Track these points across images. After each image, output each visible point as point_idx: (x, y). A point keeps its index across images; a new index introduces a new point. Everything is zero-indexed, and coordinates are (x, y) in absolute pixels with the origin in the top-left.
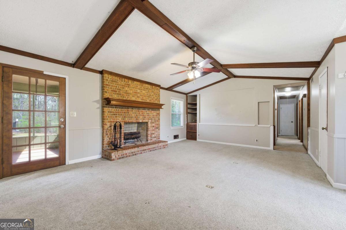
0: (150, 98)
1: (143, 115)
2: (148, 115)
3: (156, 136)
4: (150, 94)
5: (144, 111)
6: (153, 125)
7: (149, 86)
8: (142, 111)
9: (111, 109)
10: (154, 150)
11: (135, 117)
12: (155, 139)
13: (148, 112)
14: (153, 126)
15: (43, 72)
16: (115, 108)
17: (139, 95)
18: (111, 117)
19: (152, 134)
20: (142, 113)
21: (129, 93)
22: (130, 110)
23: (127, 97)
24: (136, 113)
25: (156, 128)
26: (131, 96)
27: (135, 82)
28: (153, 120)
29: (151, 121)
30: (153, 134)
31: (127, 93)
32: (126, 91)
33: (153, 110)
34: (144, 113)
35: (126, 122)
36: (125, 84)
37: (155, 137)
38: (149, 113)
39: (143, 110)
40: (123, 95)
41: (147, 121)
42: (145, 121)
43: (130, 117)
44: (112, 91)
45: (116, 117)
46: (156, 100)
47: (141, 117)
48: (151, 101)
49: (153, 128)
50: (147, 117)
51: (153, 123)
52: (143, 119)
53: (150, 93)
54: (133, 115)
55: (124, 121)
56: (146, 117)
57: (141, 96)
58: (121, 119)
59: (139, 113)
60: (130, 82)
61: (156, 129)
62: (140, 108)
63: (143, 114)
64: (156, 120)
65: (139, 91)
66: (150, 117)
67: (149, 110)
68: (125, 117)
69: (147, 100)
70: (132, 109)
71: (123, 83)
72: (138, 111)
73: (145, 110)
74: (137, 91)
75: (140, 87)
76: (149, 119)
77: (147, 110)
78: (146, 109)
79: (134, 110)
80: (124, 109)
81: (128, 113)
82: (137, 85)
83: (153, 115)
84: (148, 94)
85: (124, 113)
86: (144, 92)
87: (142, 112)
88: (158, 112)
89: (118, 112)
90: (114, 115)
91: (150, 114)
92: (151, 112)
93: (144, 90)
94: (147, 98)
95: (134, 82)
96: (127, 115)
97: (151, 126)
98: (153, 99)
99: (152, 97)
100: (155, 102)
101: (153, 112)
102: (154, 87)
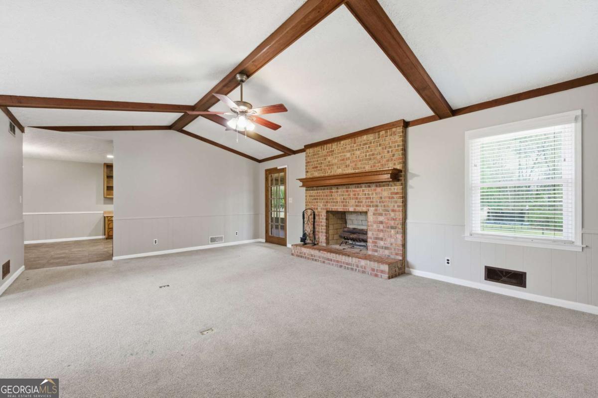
0: (371, 162)
1: (357, 198)
2: (367, 198)
3: (389, 245)
4: (371, 153)
5: (358, 189)
6: (381, 218)
7: (371, 137)
8: (354, 191)
9: (311, 192)
10: (348, 268)
11: (342, 202)
12: (387, 252)
13: (367, 190)
14: (381, 222)
15: (277, 168)
16: (317, 190)
17: (348, 162)
18: (312, 202)
19: (377, 238)
20: (355, 195)
21: (333, 165)
22: (333, 191)
23: (329, 171)
24: (343, 195)
25: (388, 227)
26: (335, 167)
27: (342, 142)
28: (380, 209)
29: (376, 210)
30: (382, 239)
31: (330, 165)
32: (329, 162)
33: (380, 186)
34: (358, 194)
35: (328, 210)
36: (327, 152)
37: (386, 248)
38: (370, 193)
39: (356, 187)
40: (324, 170)
41: (364, 209)
42: (361, 211)
43: (334, 202)
44: (313, 168)
45: (317, 202)
46: (388, 161)
47: (353, 202)
48: (374, 166)
49: (381, 227)
50: (364, 201)
51: (381, 214)
52: (357, 206)
53: (371, 151)
54: (339, 199)
55: (326, 209)
56: (361, 202)
57: (353, 161)
58: (323, 205)
59: (349, 195)
60: (334, 146)
61: (389, 230)
62: (350, 186)
63: (357, 196)
64: (390, 209)
65: (348, 155)
66: (372, 202)
67: (369, 187)
68: (327, 202)
69: (364, 168)
70: (337, 189)
71: (325, 152)
72: (347, 191)
73: (361, 187)
74: (345, 155)
75: (351, 147)
76: (370, 206)
77: (365, 187)
78: (363, 185)
79: (339, 190)
80: (326, 191)
81: (331, 196)
82: (346, 145)
83: (381, 198)
84: (368, 154)
85: (326, 196)
86: (358, 153)
87: (354, 193)
89: (319, 196)
90: (315, 199)
91: (372, 194)
92: (375, 190)
93: (359, 149)
94: (365, 164)
95: (340, 143)
96: (330, 199)
97: (375, 222)
98: (379, 162)
99: (379, 157)
101: (379, 189)
102: (382, 132)
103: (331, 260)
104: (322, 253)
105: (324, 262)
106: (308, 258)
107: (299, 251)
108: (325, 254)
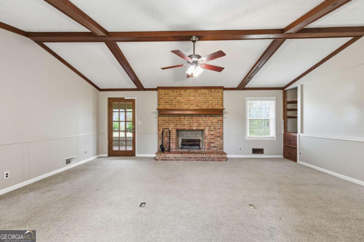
0: (207, 104)
1: (198, 122)
2: (204, 123)
3: (217, 146)
4: (207, 99)
5: (199, 118)
6: (212, 133)
7: (206, 91)
8: (196, 118)
9: (164, 118)
10: (203, 160)
11: (188, 124)
12: (215, 149)
13: (204, 118)
14: (212, 135)
15: (124, 98)
16: (168, 117)
17: (192, 102)
18: (164, 124)
19: (210, 143)
20: (197, 120)
21: (181, 102)
22: (182, 118)
23: (179, 106)
24: (189, 120)
25: (216, 137)
26: (183, 104)
27: (188, 90)
28: (212, 128)
29: (210, 128)
30: (213, 143)
31: (179, 102)
32: (178, 100)
33: (212, 117)
34: (199, 120)
35: (178, 129)
36: (177, 94)
37: (215, 147)
38: (206, 120)
39: (197, 117)
40: (174, 104)
41: (203, 128)
42: (201, 129)
43: (182, 124)
44: (165, 102)
45: (168, 124)
46: (216, 104)
47: (195, 124)
48: (208, 106)
49: (212, 137)
50: (203, 124)
51: (212, 131)
52: (198, 126)
53: (207, 98)
54: (186, 122)
55: (176, 128)
56: (201, 124)
57: (196, 102)
58: (173, 126)
59: (193, 120)
60: (182, 92)
61: (216, 138)
62: (194, 116)
63: (198, 121)
64: (217, 128)
65: (192, 98)
66: (207, 124)
67: (206, 116)
68: (177, 124)
69: (203, 106)
70: (185, 117)
71: (175, 94)
72: (192, 118)
73: (201, 117)
74: (190, 98)
75: (194, 94)
76: (206, 127)
77: (203, 116)
78: (202, 116)
79: (186, 118)
80: (176, 118)
81: (180, 120)
82: (191, 92)
83: (212, 122)
84: (205, 100)
85: (176, 120)
86: (199, 98)
87: (196, 119)
88: (220, 118)
89: (170, 120)
90: (167, 122)
91: (207, 120)
92: (209, 118)
93: (199, 96)
94: (203, 104)
95: (186, 91)
96: (179, 123)
97: (209, 135)
98: (211, 104)
99: (211, 102)
100: (215, 108)
101: (211, 118)
102: (213, 90)
103: (191, 158)
104: (184, 155)
105: (186, 160)
106: (172, 160)
107: (163, 157)
108: (186, 155)
